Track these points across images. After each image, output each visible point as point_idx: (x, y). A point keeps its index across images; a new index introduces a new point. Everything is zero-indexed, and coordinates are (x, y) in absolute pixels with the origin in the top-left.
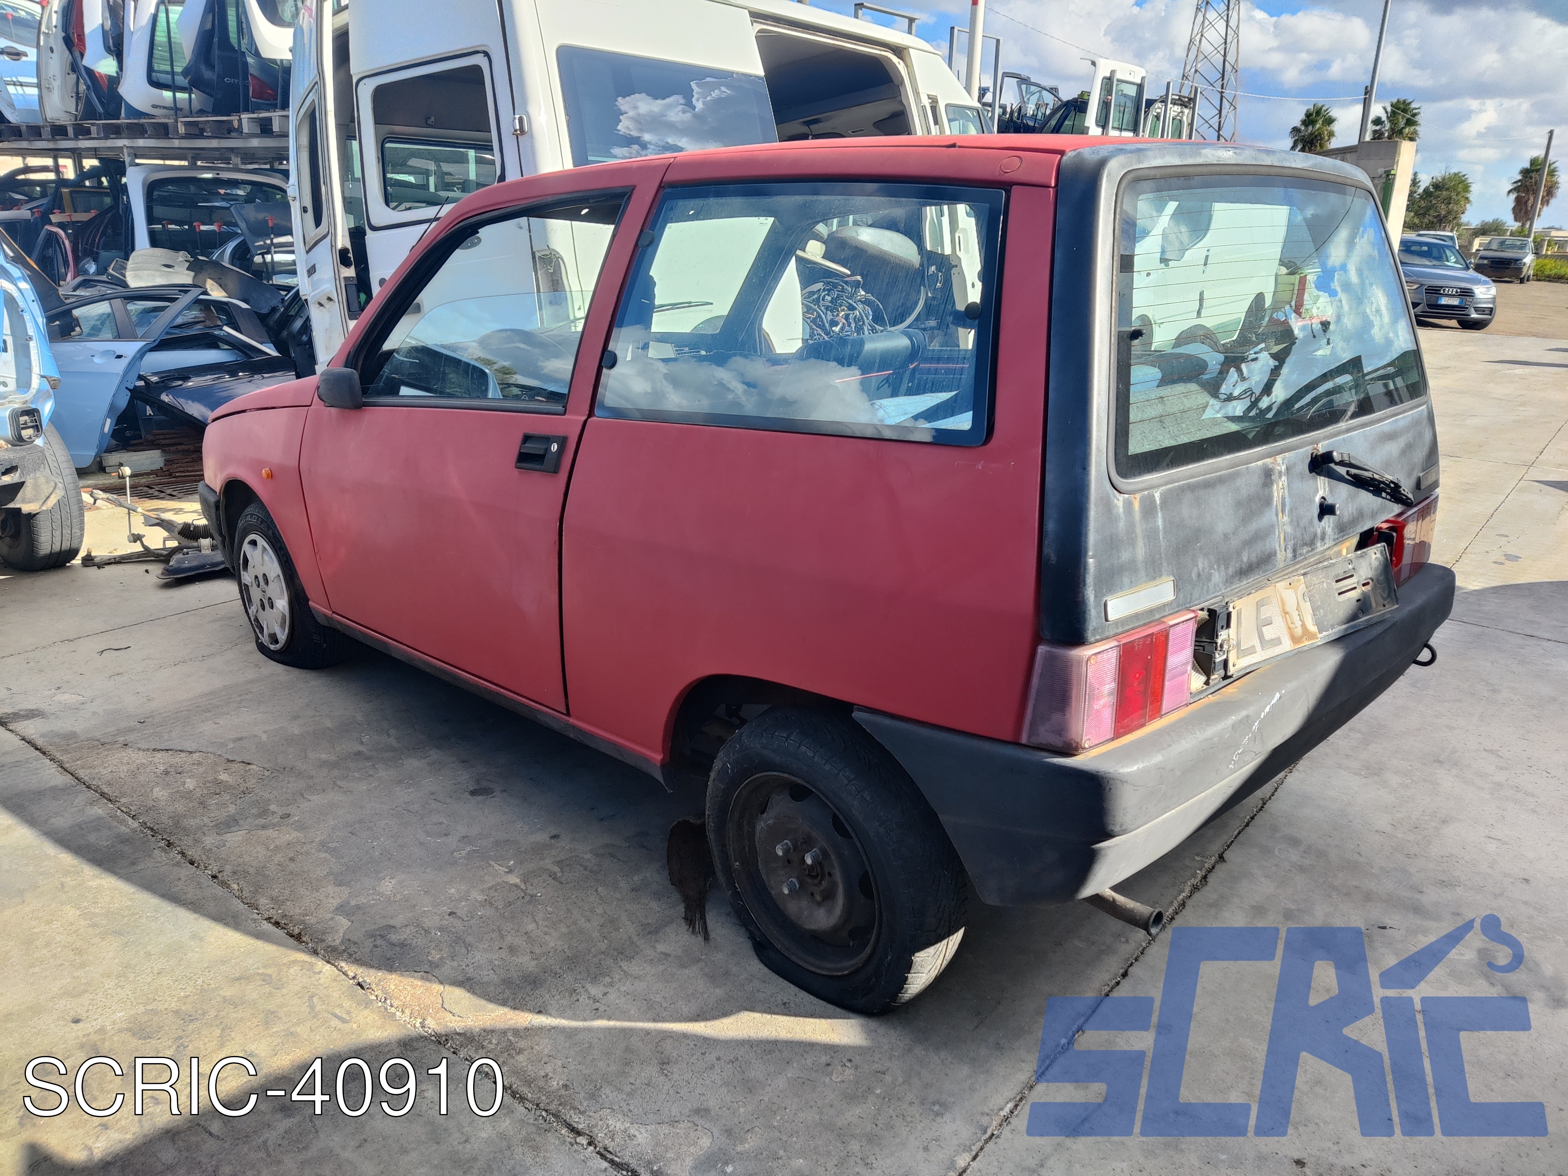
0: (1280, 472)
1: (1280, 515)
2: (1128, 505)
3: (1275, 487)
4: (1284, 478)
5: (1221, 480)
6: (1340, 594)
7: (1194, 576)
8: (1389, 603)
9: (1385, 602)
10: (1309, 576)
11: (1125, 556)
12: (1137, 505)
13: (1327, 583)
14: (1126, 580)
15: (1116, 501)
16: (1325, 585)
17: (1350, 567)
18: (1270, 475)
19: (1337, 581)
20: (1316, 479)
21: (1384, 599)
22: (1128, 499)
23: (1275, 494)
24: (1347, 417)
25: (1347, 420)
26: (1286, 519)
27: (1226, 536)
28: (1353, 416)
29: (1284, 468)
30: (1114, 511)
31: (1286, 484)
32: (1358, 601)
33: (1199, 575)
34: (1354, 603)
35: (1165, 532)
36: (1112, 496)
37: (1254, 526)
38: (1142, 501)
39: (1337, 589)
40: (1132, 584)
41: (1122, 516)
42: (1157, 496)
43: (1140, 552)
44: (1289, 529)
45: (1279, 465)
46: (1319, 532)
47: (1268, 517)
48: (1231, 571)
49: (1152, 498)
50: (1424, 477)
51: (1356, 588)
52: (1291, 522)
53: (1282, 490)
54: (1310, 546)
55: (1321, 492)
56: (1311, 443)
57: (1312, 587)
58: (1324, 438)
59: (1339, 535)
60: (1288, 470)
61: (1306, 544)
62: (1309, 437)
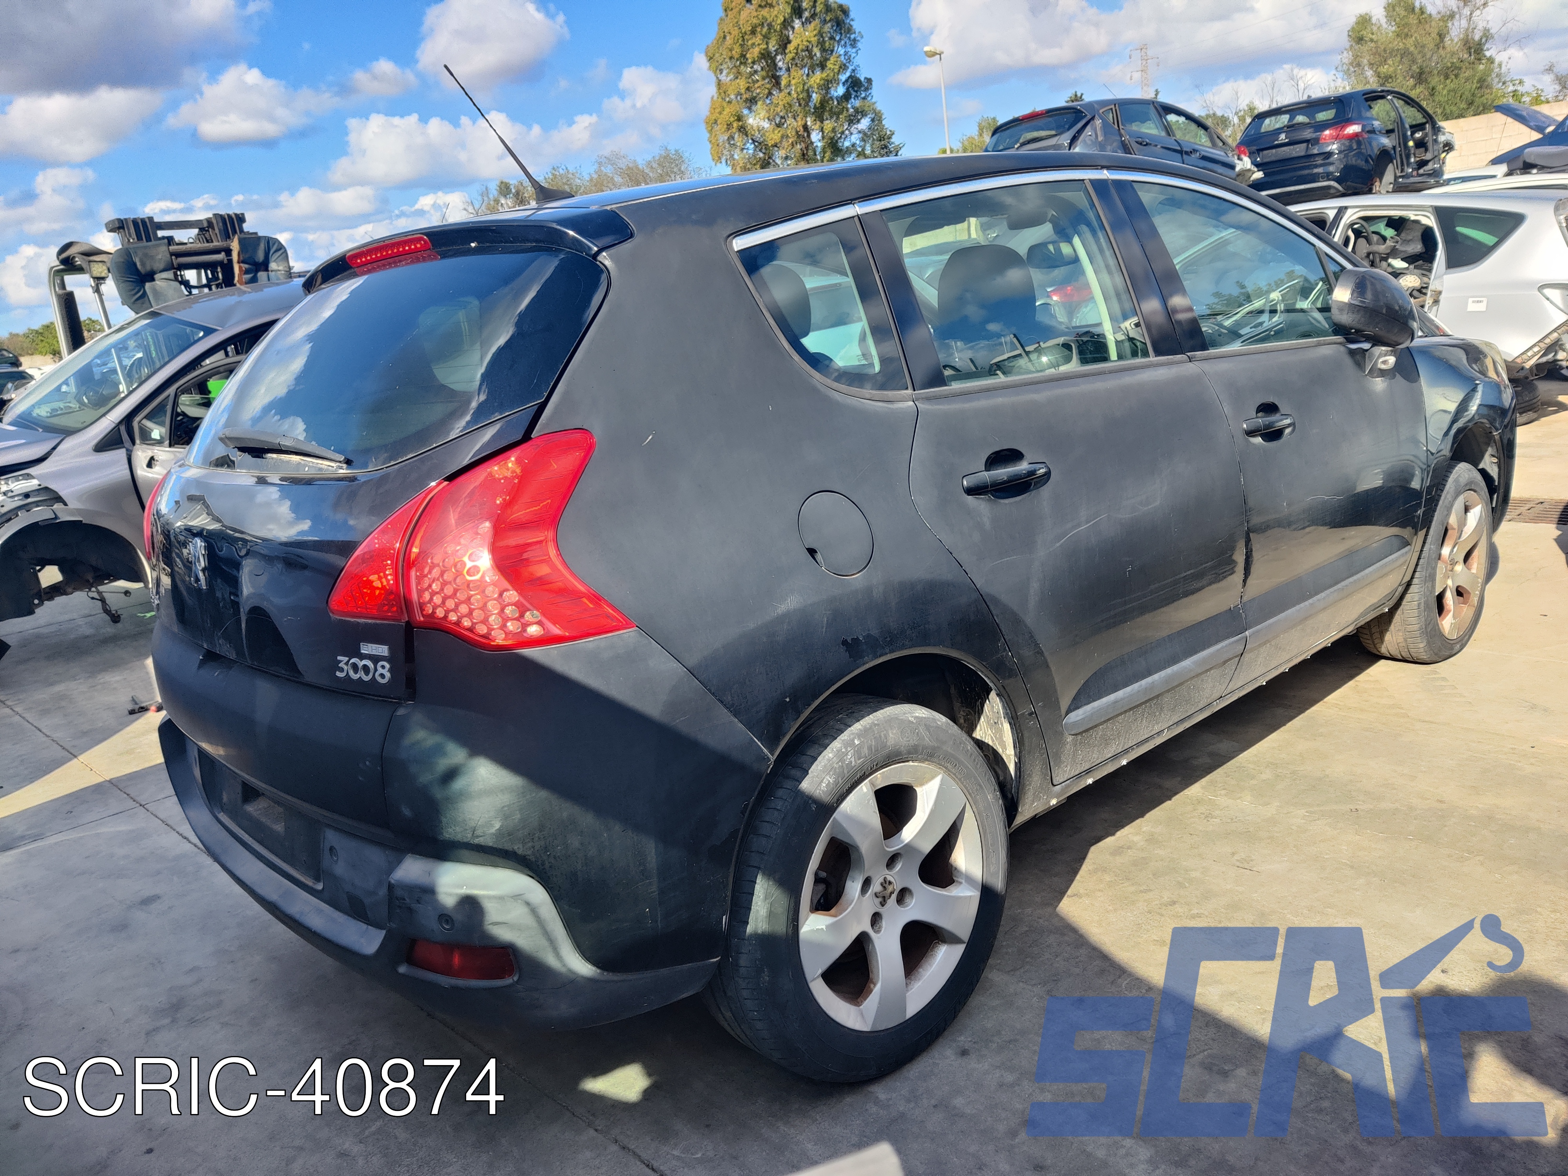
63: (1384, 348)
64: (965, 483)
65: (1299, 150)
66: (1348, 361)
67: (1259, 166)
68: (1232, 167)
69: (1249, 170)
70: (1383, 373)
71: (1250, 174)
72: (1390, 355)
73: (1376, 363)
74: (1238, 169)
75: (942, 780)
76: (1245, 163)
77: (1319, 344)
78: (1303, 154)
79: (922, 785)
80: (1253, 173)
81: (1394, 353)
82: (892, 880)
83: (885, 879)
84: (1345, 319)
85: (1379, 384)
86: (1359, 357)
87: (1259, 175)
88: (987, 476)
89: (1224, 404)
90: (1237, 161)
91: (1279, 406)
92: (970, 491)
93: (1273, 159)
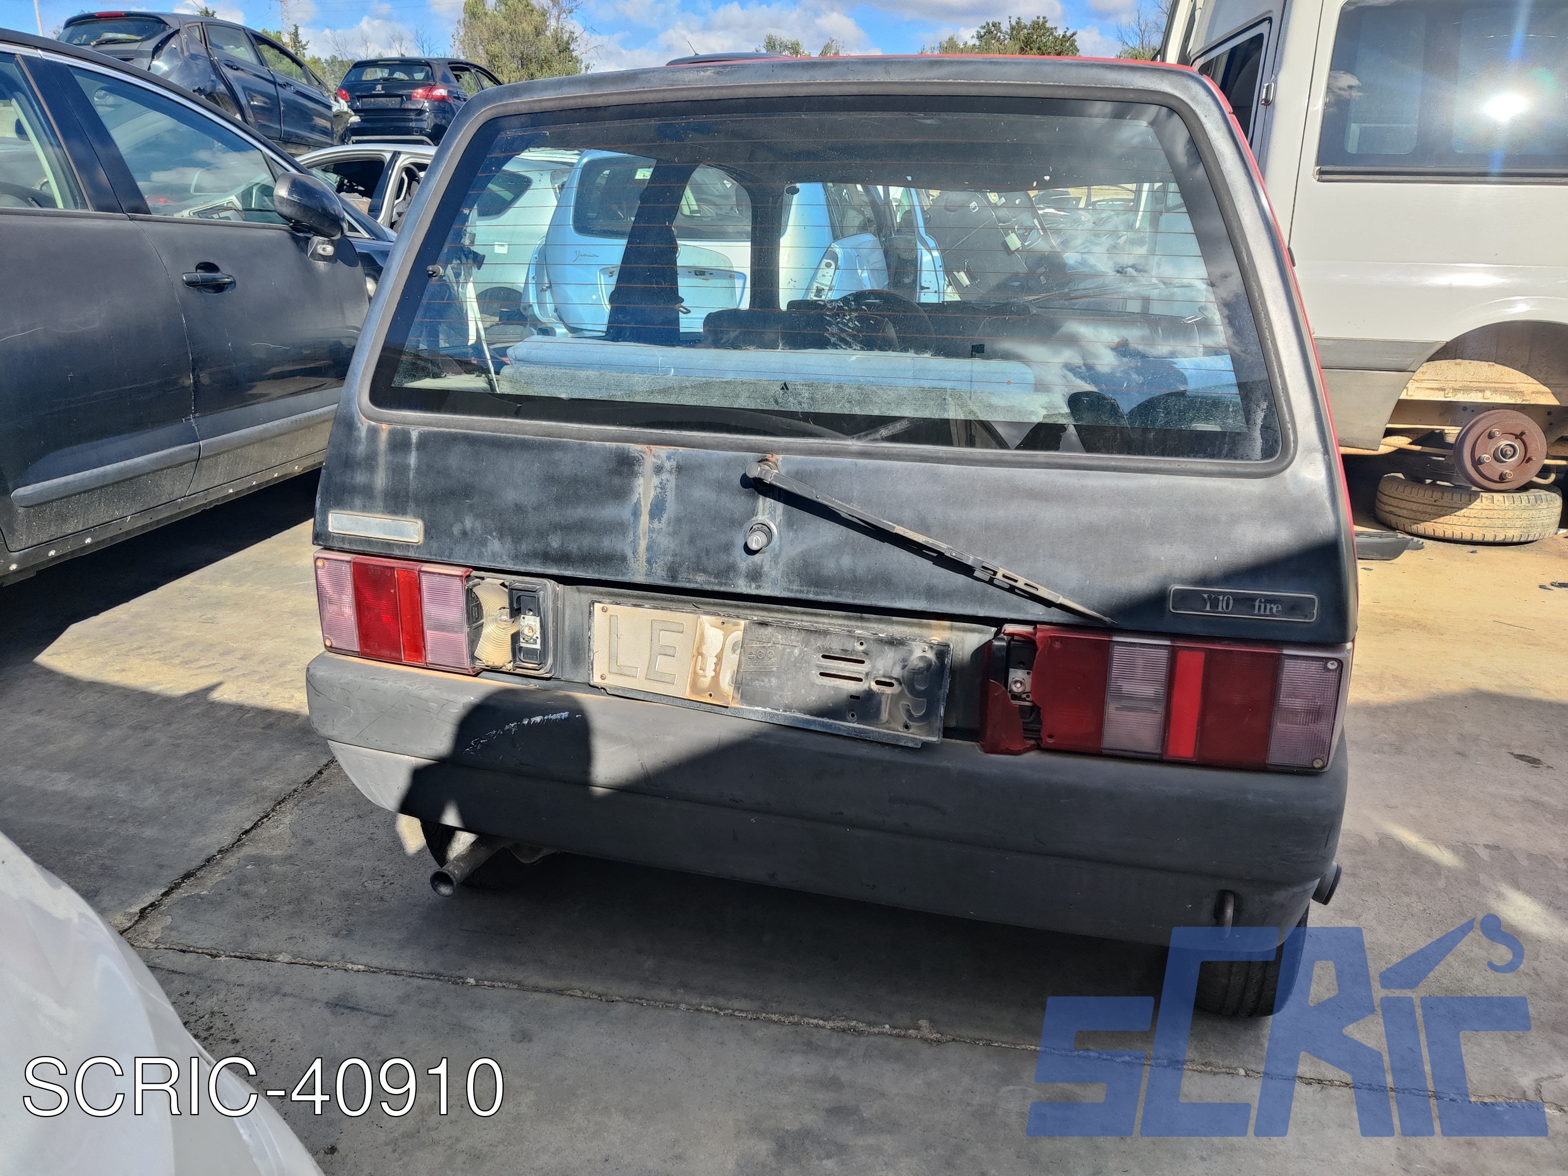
0: (658, 468)
1: (645, 518)
2: (373, 433)
3: (638, 481)
4: (667, 476)
5: (525, 445)
6: (822, 674)
7: (456, 530)
8: (919, 728)
9: (910, 723)
10: (770, 629)
11: (360, 478)
12: (384, 437)
13: (801, 652)
14: (358, 502)
15: (359, 425)
16: (797, 652)
17: (861, 648)
18: (631, 466)
19: (824, 657)
20: (758, 498)
21: (910, 716)
22: (373, 427)
23: (638, 489)
24: (878, 436)
25: (876, 440)
26: (660, 526)
27: (519, 508)
28: (893, 438)
29: (669, 465)
30: (356, 433)
31: (671, 484)
32: (852, 697)
33: (464, 533)
34: (844, 695)
35: (418, 471)
36: (356, 418)
37: (579, 512)
38: (393, 434)
39: (819, 666)
40: (364, 509)
41: (363, 440)
42: (414, 436)
43: (380, 481)
44: (663, 540)
45: (656, 457)
46: (742, 566)
48: (524, 547)
49: (406, 435)
50: (1206, 596)
51: (860, 680)
52: (674, 534)
53: (659, 490)
54: (716, 578)
55: (761, 518)
56: (750, 449)
57: (770, 645)
58: (787, 450)
59: (805, 588)
60: (680, 469)
61: (705, 571)
62: (744, 440)
63: (321, 238)
65: (394, 103)
66: (290, 245)
67: (357, 111)
68: (329, 107)
69: (346, 113)
70: (324, 258)
71: (347, 117)
72: (328, 244)
73: (315, 249)
74: (334, 109)
76: (341, 106)
77: (263, 228)
78: (398, 107)
80: (350, 117)
81: (332, 243)
84: (287, 210)
85: (321, 265)
86: (302, 244)
87: (355, 119)
89: (163, 257)
90: (333, 102)
91: (220, 267)
93: (372, 107)
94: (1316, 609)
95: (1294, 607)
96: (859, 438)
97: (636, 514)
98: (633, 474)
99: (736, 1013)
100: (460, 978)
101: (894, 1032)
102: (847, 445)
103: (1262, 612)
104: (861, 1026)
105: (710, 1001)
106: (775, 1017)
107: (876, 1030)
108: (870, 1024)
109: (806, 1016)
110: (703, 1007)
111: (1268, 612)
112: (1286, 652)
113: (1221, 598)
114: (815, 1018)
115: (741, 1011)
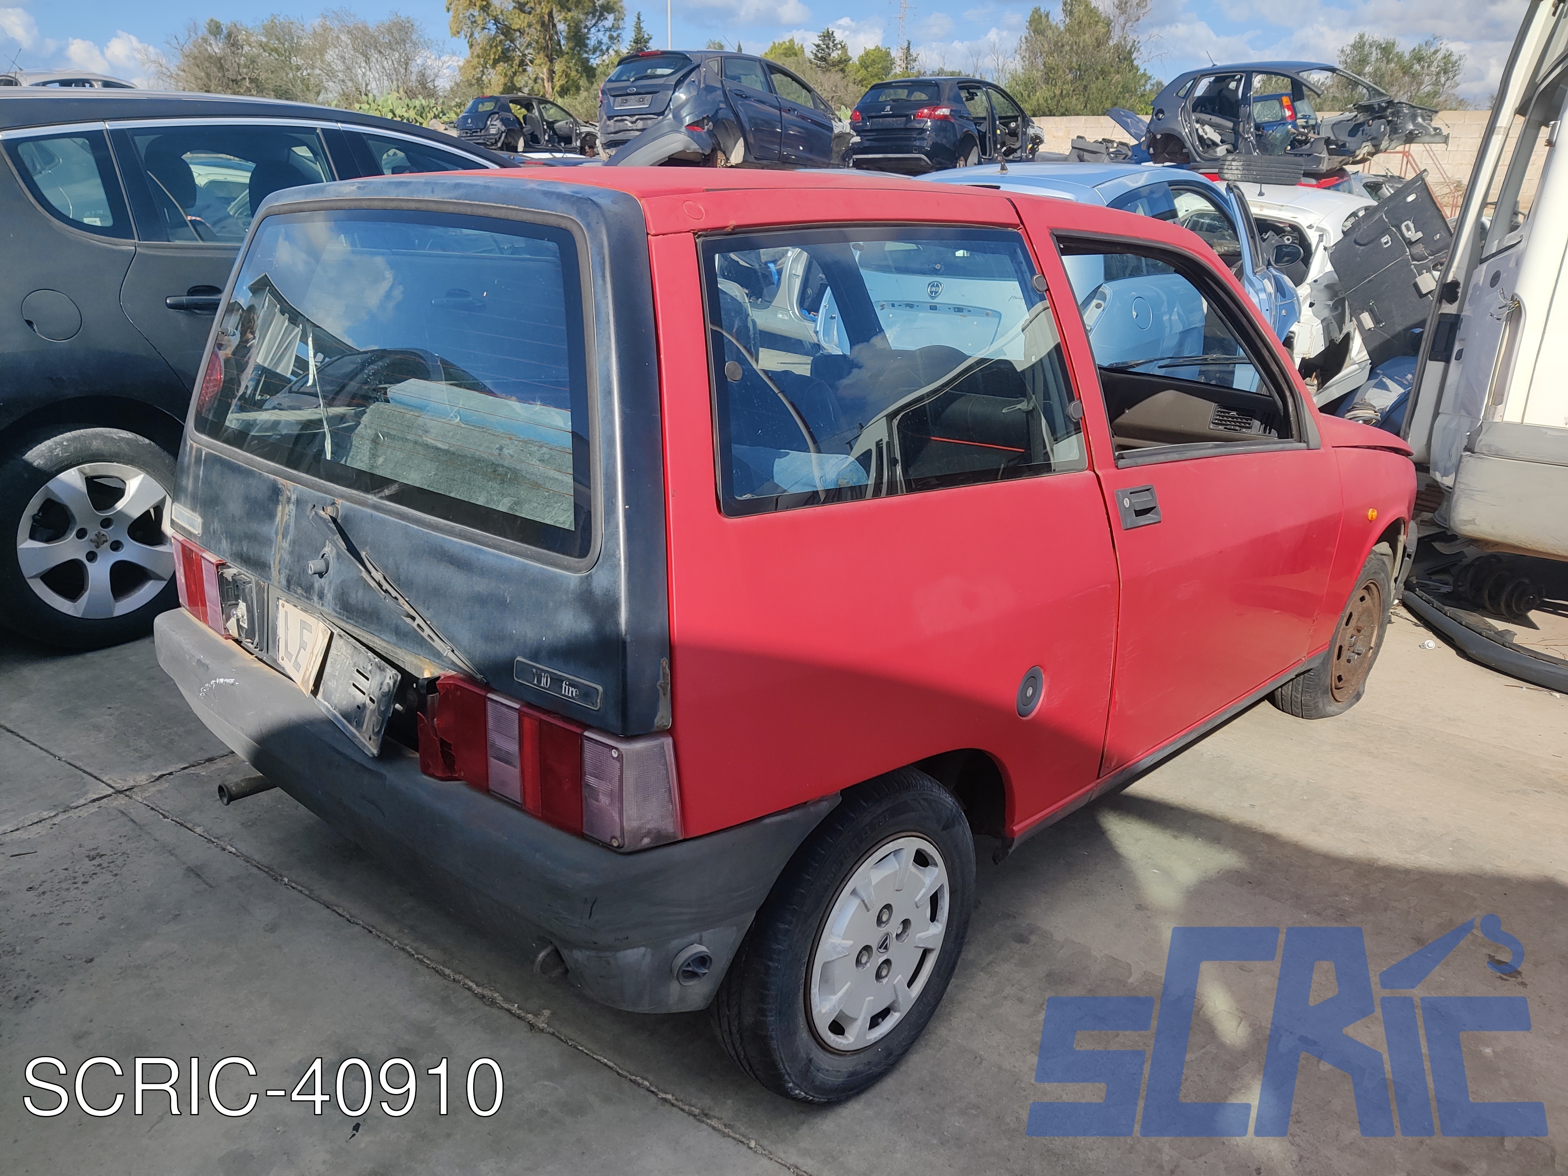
0: (289, 499)
1: (280, 537)
2: (191, 449)
3: (280, 508)
4: (292, 507)
6: (354, 685)
8: (374, 741)
9: (372, 736)
10: (342, 641)
11: (184, 482)
12: (194, 453)
14: (183, 499)
15: (187, 442)
16: (348, 663)
17: (370, 668)
18: (278, 495)
19: (356, 670)
21: (374, 730)
22: (192, 445)
23: (279, 514)
24: (383, 494)
25: (382, 499)
26: (286, 544)
27: (232, 518)
28: (390, 498)
29: (294, 498)
30: (186, 448)
31: (293, 513)
32: (358, 706)
33: (214, 532)
34: (355, 704)
35: (201, 480)
36: (187, 437)
37: (255, 527)
38: (197, 451)
39: (351, 677)
40: (184, 504)
41: (188, 454)
42: (203, 453)
43: (190, 485)
44: (287, 557)
45: (289, 490)
46: (316, 585)
47: (265, 529)
48: (233, 549)
50: (534, 670)
51: (364, 693)
52: (291, 553)
53: (288, 517)
54: (306, 592)
55: (327, 550)
56: (327, 491)
57: (340, 654)
58: (342, 497)
59: (342, 611)
60: (298, 502)
61: (301, 587)
62: (324, 484)
64: (168, 301)
65: (899, 122)
67: (859, 131)
75: (144, 478)
78: (904, 126)
79: (128, 480)
82: (105, 533)
83: (99, 532)
87: (857, 139)
88: (184, 299)
92: (171, 306)
93: (873, 127)
94: (599, 697)
95: (587, 694)
96: (375, 494)
97: (277, 534)
98: (277, 502)
99: (425, 960)
100: (281, 875)
101: (518, 1012)
102: (368, 499)
103: (567, 694)
104: (499, 999)
105: (415, 945)
106: (447, 971)
107: (506, 1006)
108: (506, 999)
109: (467, 977)
110: (408, 947)
111: (570, 695)
112: (586, 734)
113: (543, 674)
114: (472, 981)
115: (429, 959)
